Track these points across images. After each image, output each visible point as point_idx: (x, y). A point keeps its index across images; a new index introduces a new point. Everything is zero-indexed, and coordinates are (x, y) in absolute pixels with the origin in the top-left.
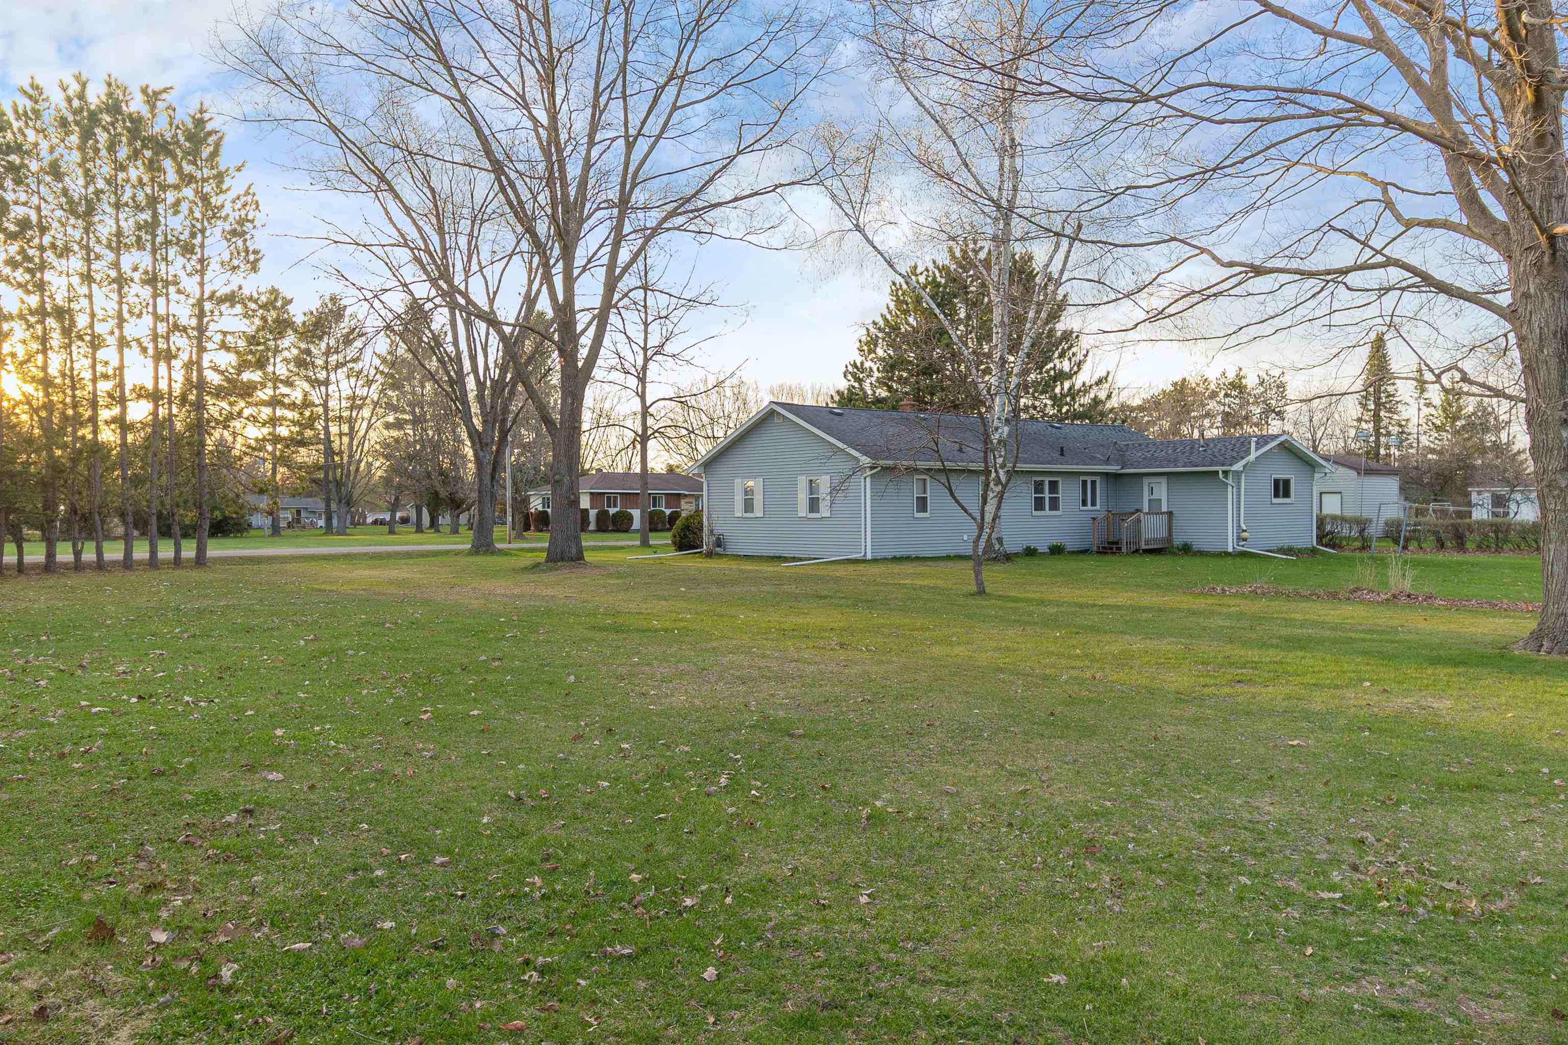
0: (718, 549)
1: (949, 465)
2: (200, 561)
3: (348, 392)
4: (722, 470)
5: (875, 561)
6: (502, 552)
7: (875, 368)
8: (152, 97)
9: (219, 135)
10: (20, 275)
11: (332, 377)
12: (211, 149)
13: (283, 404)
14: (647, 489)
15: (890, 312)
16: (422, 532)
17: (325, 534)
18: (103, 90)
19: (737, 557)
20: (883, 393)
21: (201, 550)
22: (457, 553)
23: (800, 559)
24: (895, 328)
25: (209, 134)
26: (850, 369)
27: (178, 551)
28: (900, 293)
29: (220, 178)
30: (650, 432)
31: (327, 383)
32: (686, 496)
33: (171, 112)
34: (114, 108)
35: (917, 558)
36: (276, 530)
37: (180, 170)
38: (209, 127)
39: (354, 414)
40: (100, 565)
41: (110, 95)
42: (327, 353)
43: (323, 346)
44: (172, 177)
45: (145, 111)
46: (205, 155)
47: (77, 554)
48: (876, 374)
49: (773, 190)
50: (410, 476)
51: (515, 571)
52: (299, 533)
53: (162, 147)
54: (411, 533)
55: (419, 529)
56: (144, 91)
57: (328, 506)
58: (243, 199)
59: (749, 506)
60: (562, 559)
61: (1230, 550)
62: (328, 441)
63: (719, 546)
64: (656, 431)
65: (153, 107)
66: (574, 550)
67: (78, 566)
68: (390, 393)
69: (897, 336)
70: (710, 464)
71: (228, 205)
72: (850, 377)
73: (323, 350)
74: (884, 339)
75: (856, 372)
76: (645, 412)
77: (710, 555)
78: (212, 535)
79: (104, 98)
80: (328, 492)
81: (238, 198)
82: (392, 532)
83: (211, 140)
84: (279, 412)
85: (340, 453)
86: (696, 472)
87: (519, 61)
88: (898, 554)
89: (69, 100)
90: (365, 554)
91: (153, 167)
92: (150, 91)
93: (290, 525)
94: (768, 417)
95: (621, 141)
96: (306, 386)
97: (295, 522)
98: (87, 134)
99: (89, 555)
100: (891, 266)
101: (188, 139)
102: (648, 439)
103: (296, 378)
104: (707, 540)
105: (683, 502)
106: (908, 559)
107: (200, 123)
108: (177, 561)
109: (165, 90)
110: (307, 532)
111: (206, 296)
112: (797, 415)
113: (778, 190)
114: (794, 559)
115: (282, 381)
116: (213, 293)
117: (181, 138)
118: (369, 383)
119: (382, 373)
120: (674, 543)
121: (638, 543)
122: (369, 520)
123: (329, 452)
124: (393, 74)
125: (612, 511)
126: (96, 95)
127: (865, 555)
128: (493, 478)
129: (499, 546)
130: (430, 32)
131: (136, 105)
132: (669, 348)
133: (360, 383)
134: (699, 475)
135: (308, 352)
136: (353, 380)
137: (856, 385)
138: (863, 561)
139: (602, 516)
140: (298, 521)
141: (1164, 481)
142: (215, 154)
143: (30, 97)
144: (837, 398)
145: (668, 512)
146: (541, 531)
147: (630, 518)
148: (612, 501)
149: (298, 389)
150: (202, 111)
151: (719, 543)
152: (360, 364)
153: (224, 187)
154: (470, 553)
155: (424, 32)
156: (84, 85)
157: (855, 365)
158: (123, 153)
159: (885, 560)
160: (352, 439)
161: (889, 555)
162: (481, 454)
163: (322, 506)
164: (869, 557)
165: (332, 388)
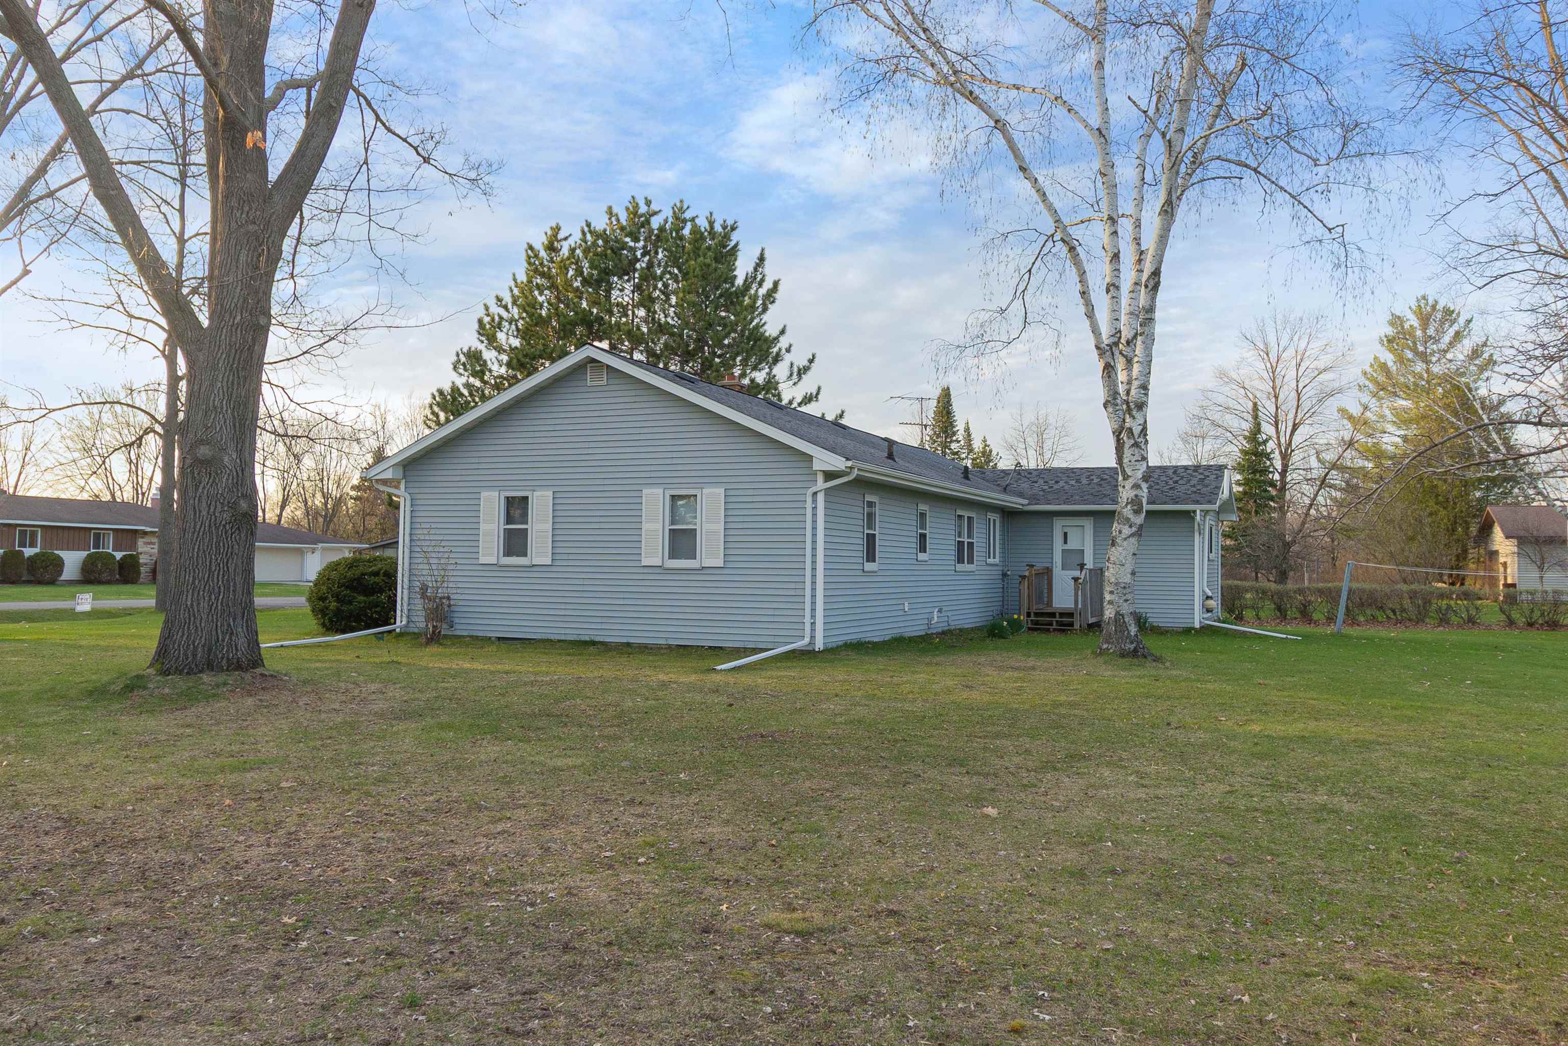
4: (448, 474)
19: (479, 641)
32: (145, 533)
59: (514, 544)
61: (1197, 625)
63: (443, 619)
66: (241, 644)
70: (418, 461)
77: (433, 637)
88: (849, 639)
104: (406, 609)
105: (140, 542)
125: (29, 552)
127: (812, 642)
139: (11, 560)
141: (1088, 524)
145: (119, 555)
147: (59, 564)
148: (28, 537)
151: (442, 613)
161: (842, 641)
164: (819, 645)
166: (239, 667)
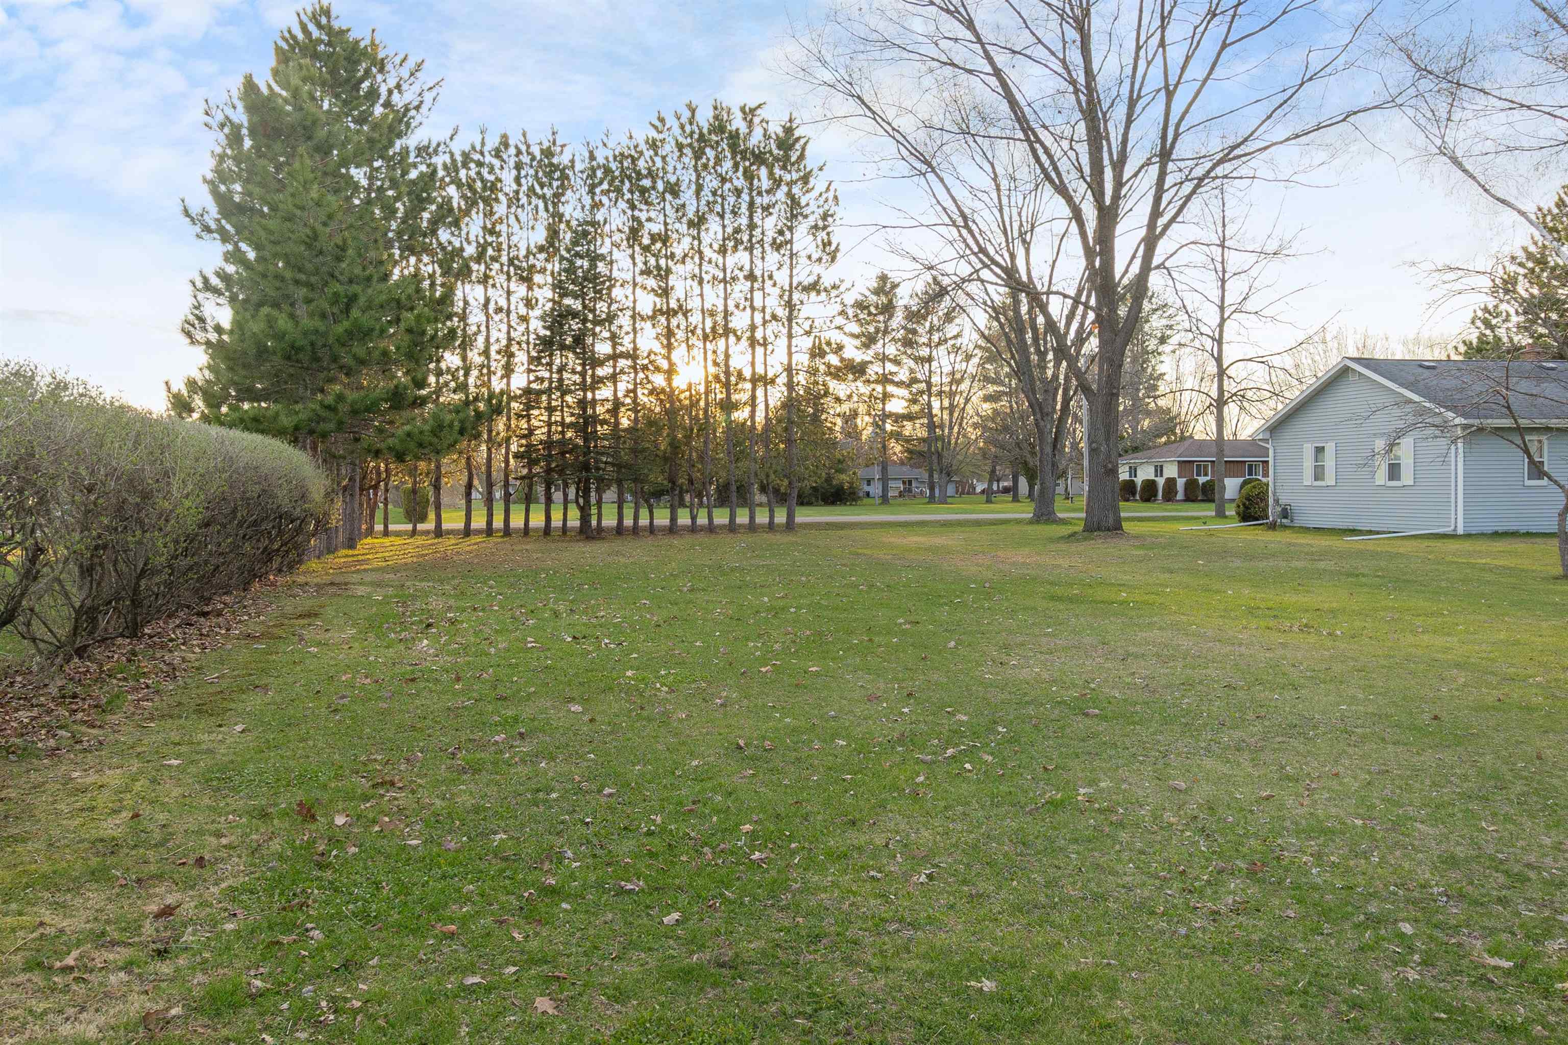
0: (1284, 521)
1: (1524, 422)
2: (790, 525)
3: (947, 369)
4: (1289, 434)
5: (1468, 536)
6: (1063, 522)
7: (1512, 311)
8: (749, 113)
9: (802, 141)
10: (651, 283)
11: (934, 353)
12: (798, 153)
13: (892, 382)
14: (1224, 456)
15: (1535, 243)
16: (1018, 501)
17: (929, 503)
18: (710, 114)
19: (1306, 530)
20: (1525, 340)
21: (790, 516)
22: (1018, 522)
23: (1378, 533)
24: (1542, 262)
25: (798, 139)
26: (1480, 314)
27: (772, 517)
28: (1549, 218)
29: (805, 179)
30: (1227, 395)
31: (929, 360)
33: (764, 125)
34: (719, 127)
35: (1528, 534)
36: (885, 499)
37: (771, 175)
38: (797, 133)
39: (954, 388)
40: (711, 529)
41: (716, 118)
42: (930, 332)
43: (927, 324)
44: (766, 184)
45: (743, 129)
46: (793, 159)
47: (694, 518)
48: (1515, 319)
49: (1344, 120)
50: (1002, 447)
51: (1051, 540)
52: (908, 501)
53: (759, 158)
54: (1007, 502)
55: (1016, 499)
56: (743, 109)
57: (931, 476)
58: (824, 196)
59: (1319, 474)
60: (1099, 529)
62: (931, 416)
63: (1286, 517)
64: (1235, 394)
65: (750, 124)
66: (1111, 521)
67: (693, 529)
68: (988, 366)
69: (1542, 270)
70: (1277, 427)
71: (812, 203)
72: (1479, 323)
73: (927, 328)
74: (1525, 276)
75: (1488, 317)
76: (1221, 373)
77: (1273, 526)
78: (801, 504)
79: (712, 120)
80: (931, 464)
81: (821, 195)
82: (989, 501)
83: (798, 146)
84: (890, 388)
85: (942, 426)
86: (1260, 437)
87: (1061, 24)
88: (1500, 529)
89: (682, 127)
90: (938, 522)
91: (749, 176)
92: (747, 110)
93: (901, 495)
94: (1342, 374)
95: (1163, 92)
96: (912, 364)
97: (907, 492)
98: (698, 154)
99: (702, 520)
100: (1486, 190)
101: (779, 147)
102: (1226, 403)
103: (904, 357)
104: (1272, 512)
106: (1514, 534)
107: (789, 131)
108: (771, 526)
109: (759, 106)
110: (917, 501)
111: (794, 285)
112: (1375, 371)
113: (1351, 119)
114: (1370, 532)
115: (890, 360)
116: (800, 283)
117: (774, 147)
118: (968, 357)
119: (980, 347)
120: (1238, 513)
121: (1214, 514)
122: (979, 490)
123: (931, 426)
124: (933, 59)
125: (1202, 480)
126: (705, 117)
127: (1455, 530)
128: (1055, 447)
129: (1060, 515)
130: (964, 14)
131: (738, 123)
132: (1249, 306)
133: (959, 359)
134: (1266, 441)
135: (914, 332)
136: (952, 356)
137: (1488, 332)
138: (1453, 536)
139: (1191, 485)
140: (910, 491)
142: (802, 157)
143: (656, 128)
144: (1462, 349)
146: (1128, 500)
148: (1201, 469)
149: (906, 367)
150: (791, 121)
151: (1285, 514)
152: (959, 340)
153: (810, 186)
154: (1031, 522)
155: (959, 13)
156: (693, 112)
157: (1486, 310)
158: (728, 165)
159: (1482, 535)
160: (951, 414)
161: (1489, 529)
162: (1042, 423)
163: (926, 476)
164: (1460, 531)
165: (935, 364)
166: (1109, 530)
